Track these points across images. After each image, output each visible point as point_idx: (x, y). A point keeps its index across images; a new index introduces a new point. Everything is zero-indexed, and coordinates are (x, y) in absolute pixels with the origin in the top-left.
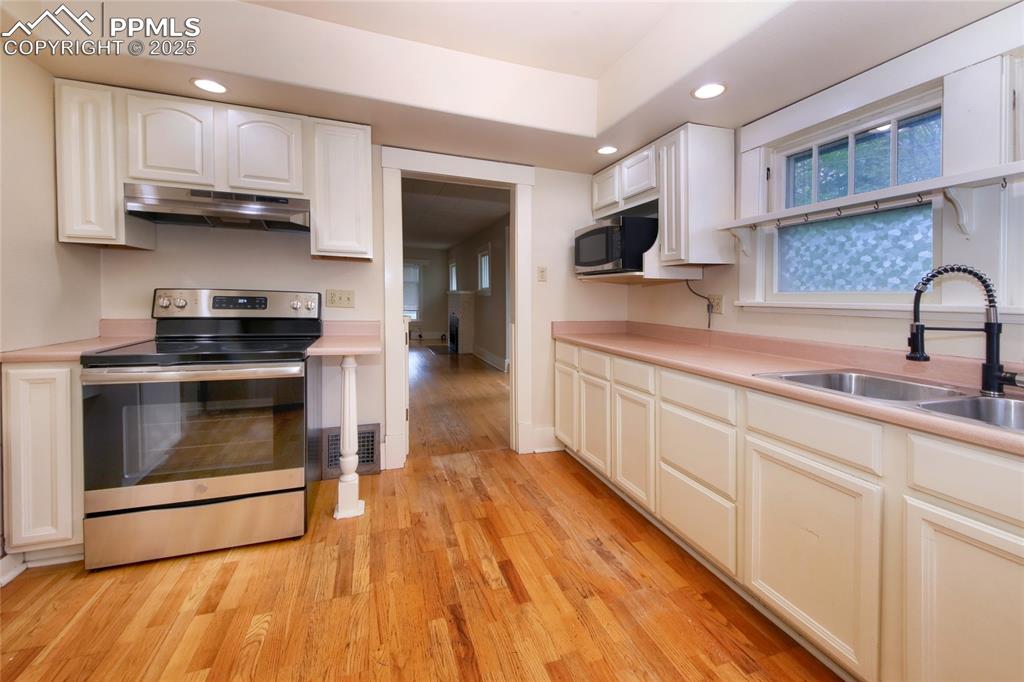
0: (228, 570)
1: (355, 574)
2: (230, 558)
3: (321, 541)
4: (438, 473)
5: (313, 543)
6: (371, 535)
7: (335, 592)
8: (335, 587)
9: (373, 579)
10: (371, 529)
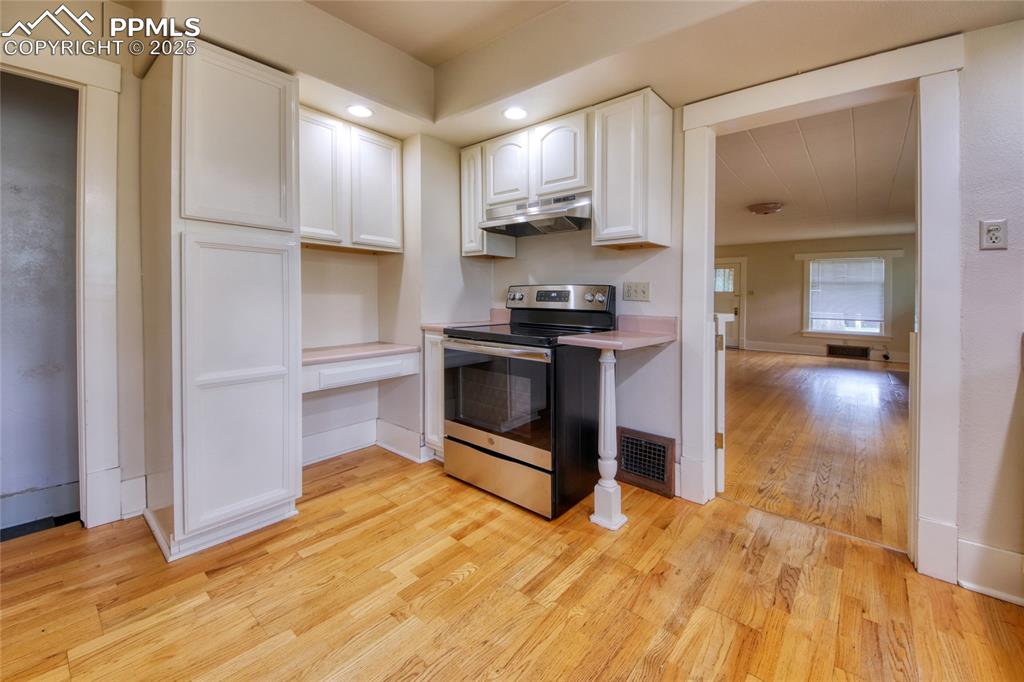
0: (493, 515)
1: (554, 582)
2: (503, 508)
3: (560, 533)
4: (741, 532)
5: (555, 531)
6: (602, 555)
7: (525, 586)
8: (529, 583)
9: (562, 600)
10: (608, 550)
